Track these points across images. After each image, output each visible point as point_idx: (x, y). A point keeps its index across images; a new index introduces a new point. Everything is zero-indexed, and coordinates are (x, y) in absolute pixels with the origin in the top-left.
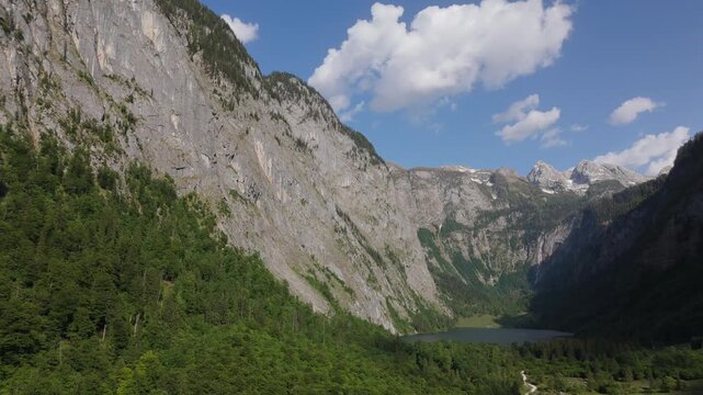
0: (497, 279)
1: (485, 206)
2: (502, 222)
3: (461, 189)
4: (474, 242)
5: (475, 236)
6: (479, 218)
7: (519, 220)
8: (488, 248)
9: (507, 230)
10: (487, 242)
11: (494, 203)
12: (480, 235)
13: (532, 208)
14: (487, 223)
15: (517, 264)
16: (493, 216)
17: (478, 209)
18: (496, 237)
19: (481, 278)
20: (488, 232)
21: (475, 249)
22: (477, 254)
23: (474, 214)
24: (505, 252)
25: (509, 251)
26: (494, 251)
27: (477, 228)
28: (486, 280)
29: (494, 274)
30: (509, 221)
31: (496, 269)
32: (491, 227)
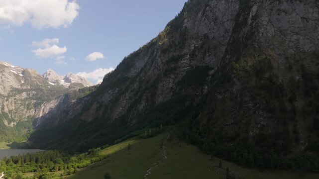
0: (15, 124)
1: (16, 85)
2: (24, 95)
3: (3, 75)
4: (5, 103)
5: (7, 100)
6: (11, 91)
7: (34, 95)
8: (14, 108)
9: (26, 99)
10: (13, 104)
11: (22, 85)
12: (10, 100)
13: (42, 90)
14: (15, 95)
15: (28, 117)
16: (20, 92)
17: (12, 87)
18: (19, 102)
19: (6, 123)
20: (15, 99)
21: (6, 107)
22: (6, 110)
23: (9, 89)
24: (23, 110)
25: (25, 110)
26: (17, 110)
27: (9, 96)
28: (9, 124)
29: (14, 121)
30: (28, 95)
31: (16, 119)
32: (17, 97)
